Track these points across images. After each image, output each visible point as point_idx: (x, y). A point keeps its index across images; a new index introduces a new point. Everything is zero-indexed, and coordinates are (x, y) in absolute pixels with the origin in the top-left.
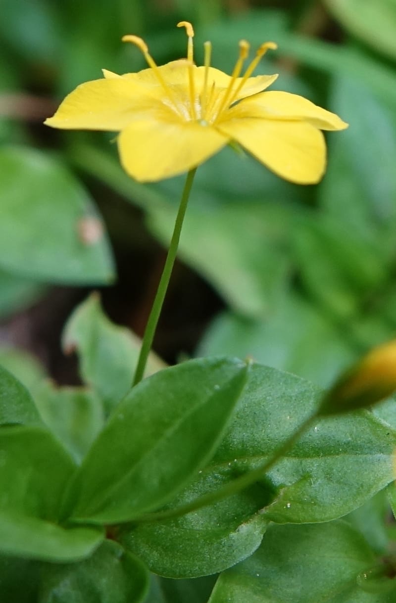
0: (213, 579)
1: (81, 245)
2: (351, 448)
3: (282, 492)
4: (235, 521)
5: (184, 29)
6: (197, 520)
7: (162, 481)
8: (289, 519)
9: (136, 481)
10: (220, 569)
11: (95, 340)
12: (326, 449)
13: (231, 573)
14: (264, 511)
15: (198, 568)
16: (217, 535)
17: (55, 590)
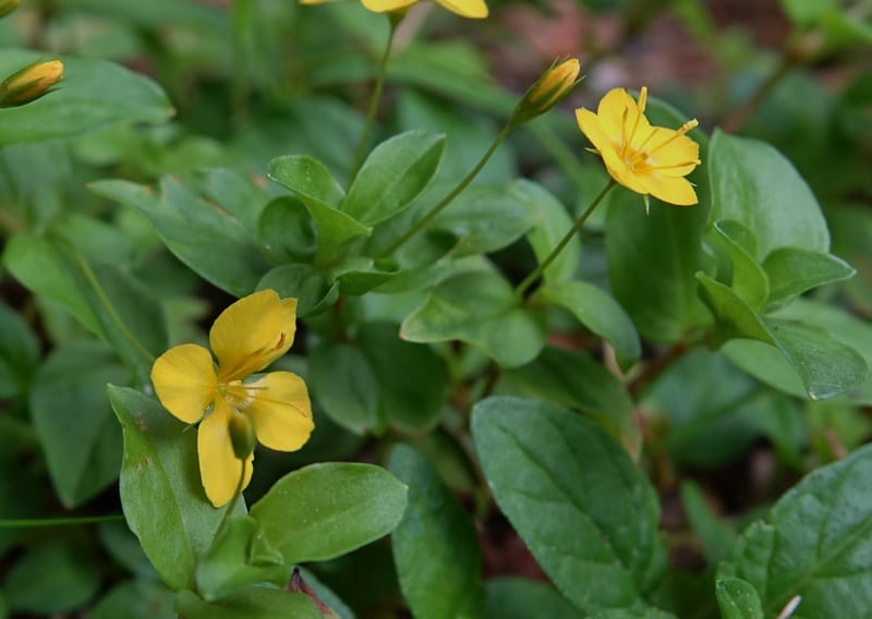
14: (452, 252)
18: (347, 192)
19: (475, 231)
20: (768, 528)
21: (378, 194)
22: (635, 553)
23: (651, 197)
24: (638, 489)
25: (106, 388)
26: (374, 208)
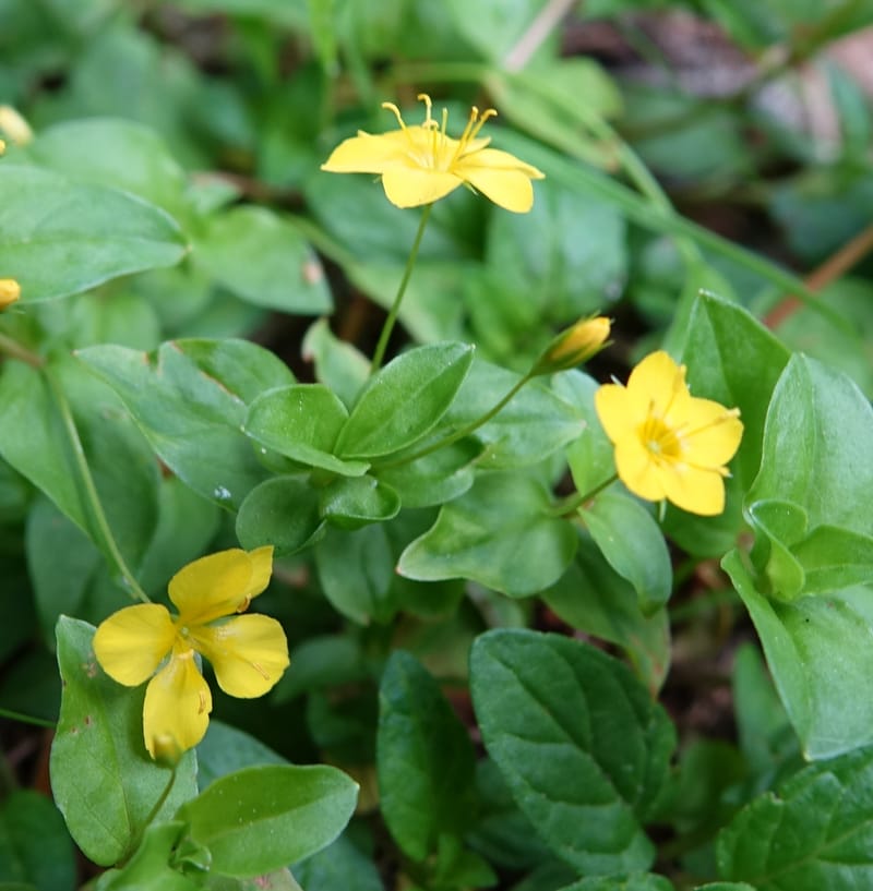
0: (437, 509)
1: (304, 282)
2: (540, 417)
3: (488, 448)
4: (453, 468)
5: (424, 101)
6: (423, 467)
7: (410, 429)
8: (494, 467)
9: (389, 429)
10: (443, 500)
11: (326, 352)
12: (520, 418)
13: (451, 505)
14: (476, 461)
15: (426, 500)
16: (441, 478)
17: (331, 506)
18: (350, 414)
19: (505, 438)
20: (778, 802)
21: (387, 414)
22: (640, 789)
23: (669, 504)
24: (652, 724)
25: (56, 620)
26: (381, 429)
